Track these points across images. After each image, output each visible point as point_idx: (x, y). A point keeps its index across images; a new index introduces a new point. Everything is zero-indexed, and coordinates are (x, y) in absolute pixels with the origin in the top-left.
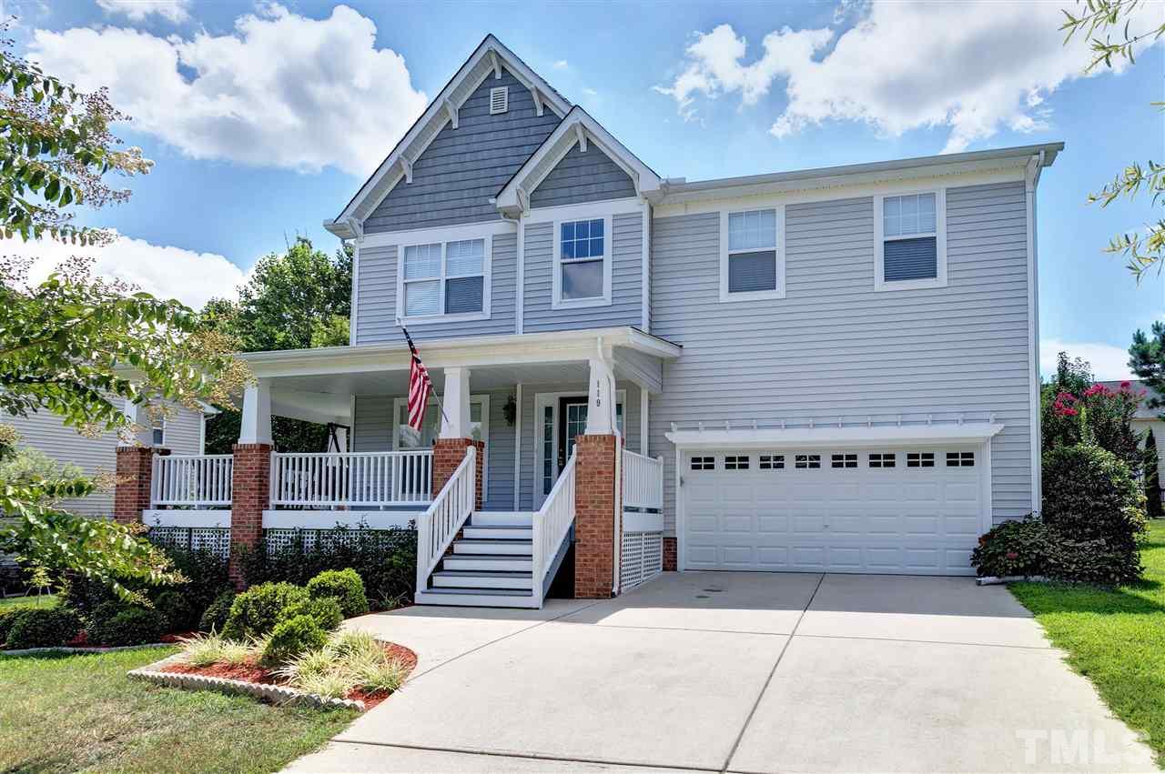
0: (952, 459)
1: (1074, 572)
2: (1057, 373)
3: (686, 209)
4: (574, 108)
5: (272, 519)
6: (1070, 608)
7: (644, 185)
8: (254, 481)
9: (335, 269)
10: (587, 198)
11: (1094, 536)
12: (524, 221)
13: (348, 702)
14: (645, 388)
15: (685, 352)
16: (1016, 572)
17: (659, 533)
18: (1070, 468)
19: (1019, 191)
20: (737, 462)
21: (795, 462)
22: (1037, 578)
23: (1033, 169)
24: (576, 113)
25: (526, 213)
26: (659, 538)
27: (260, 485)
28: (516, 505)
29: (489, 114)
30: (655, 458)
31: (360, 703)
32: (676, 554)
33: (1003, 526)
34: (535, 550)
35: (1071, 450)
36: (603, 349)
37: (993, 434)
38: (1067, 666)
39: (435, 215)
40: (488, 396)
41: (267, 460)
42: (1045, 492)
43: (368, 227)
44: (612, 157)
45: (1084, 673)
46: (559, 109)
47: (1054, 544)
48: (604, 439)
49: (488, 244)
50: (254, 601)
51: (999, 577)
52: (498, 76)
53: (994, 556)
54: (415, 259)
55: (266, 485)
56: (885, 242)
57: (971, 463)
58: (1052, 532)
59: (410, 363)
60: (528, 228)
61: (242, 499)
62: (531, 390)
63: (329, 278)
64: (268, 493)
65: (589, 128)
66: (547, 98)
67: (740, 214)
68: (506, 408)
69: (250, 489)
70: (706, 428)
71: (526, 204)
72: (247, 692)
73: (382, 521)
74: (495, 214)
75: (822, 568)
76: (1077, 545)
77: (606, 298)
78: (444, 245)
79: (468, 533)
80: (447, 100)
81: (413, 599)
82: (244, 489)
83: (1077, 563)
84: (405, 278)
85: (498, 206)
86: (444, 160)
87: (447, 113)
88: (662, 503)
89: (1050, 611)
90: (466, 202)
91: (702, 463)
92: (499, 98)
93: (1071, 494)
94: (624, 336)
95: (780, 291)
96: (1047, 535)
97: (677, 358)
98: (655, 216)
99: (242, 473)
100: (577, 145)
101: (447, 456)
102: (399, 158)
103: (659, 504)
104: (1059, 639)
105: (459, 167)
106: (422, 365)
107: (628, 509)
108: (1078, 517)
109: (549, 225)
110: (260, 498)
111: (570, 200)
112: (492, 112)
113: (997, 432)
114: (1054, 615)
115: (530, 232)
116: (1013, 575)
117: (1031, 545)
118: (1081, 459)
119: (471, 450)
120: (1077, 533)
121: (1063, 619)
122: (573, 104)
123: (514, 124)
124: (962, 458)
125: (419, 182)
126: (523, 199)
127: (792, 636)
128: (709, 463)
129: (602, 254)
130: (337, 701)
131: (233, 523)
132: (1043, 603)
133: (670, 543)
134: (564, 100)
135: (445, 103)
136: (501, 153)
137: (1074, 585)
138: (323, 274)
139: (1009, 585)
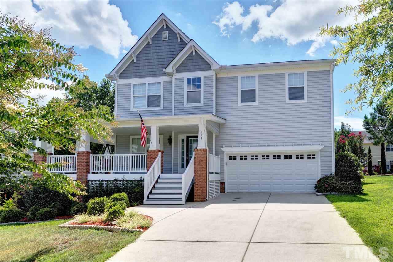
0: (309, 157)
1: (344, 191)
2: (341, 128)
3: (227, 75)
4: (191, 40)
5: (91, 177)
6: (342, 201)
7: (214, 67)
8: (85, 164)
9: (100, 88)
10: (195, 70)
11: (350, 180)
12: (174, 77)
13: (138, 230)
14: (214, 133)
15: (227, 122)
16: (327, 191)
17: (219, 181)
18: (343, 159)
19: (328, 74)
20: (244, 158)
21: (261, 157)
22: (334, 193)
23: (332, 66)
24: (192, 42)
25: (175, 74)
26: (219, 182)
27: (87, 166)
28: (173, 172)
29: (162, 40)
30: (217, 156)
31: (141, 230)
32: (224, 187)
33: (324, 177)
34: (183, 186)
35: (343, 154)
36: (203, 121)
37: (321, 149)
38: (340, 216)
39: (144, 73)
40: (162, 135)
41: (89, 157)
42: (336, 166)
43: (121, 77)
44: (204, 57)
45: (344, 217)
46: (186, 40)
47: (338, 183)
48: (203, 150)
49: (162, 84)
50: (97, 202)
51: (323, 193)
52: (165, 27)
53: (322, 186)
54: (137, 88)
55: (89, 166)
56: (289, 88)
57: (314, 158)
58: (338, 179)
59: (141, 125)
60: (176, 79)
61: (80, 171)
62: (177, 134)
63: (97, 91)
64: (89, 168)
65: (196, 47)
66: (182, 36)
67: (244, 77)
68: (169, 139)
69: (84, 167)
70: (234, 147)
71: (175, 71)
72: (103, 229)
73: (130, 177)
74: (164, 74)
75: (269, 191)
76: (345, 183)
77: (202, 103)
78: (147, 85)
79: (159, 181)
80: (148, 35)
81: (143, 203)
82: (81, 167)
83: (345, 188)
84: (134, 95)
85: (166, 72)
86: (147, 55)
87: (148, 39)
88: (220, 171)
89: (336, 202)
90: (155, 70)
91: (233, 158)
92: (165, 35)
93: (343, 167)
94: (210, 117)
95: (257, 103)
96: (336, 180)
97: (225, 123)
98: (217, 77)
99: (80, 161)
100: (192, 52)
101: (152, 156)
102: (131, 54)
103: (219, 171)
104: (338, 209)
105: (152, 57)
106: (145, 126)
107: (210, 173)
108: (345, 174)
109: (183, 79)
110: (87, 170)
111: (189, 70)
112: (163, 39)
113: (322, 148)
114: (337, 203)
115: (177, 81)
116: (326, 192)
117: (332, 183)
118: (346, 156)
119: (160, 154)
120: (345, 179)
121: (340, 204)
122: (191, 39)
123: (170, 44)
124: (312, 156)
125: (138, 62)
126: (174, 70)
127: (263, 210)
128: (235, 158)
129: (200, 89)
130: (134, 230)
131: (77, 179)
132: (334, 200)
133: (223, 184)
134: (187, 37)
135: (147, 36)
136: (166, 53)
137: (344, 195)
138: (95, 89)
139: (325, 195)
